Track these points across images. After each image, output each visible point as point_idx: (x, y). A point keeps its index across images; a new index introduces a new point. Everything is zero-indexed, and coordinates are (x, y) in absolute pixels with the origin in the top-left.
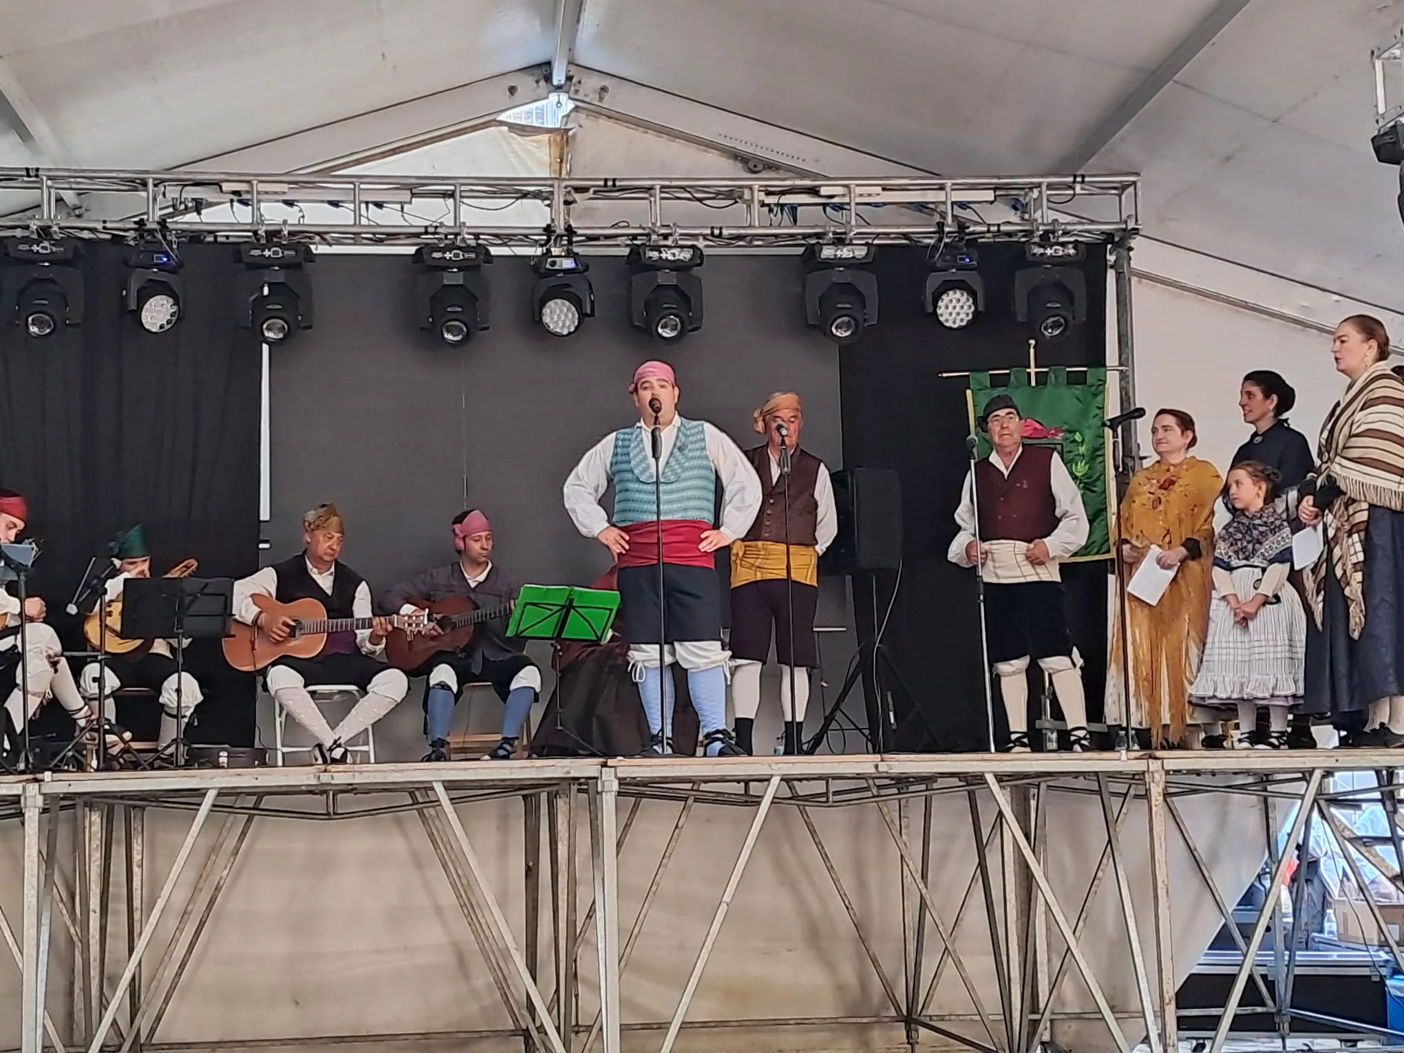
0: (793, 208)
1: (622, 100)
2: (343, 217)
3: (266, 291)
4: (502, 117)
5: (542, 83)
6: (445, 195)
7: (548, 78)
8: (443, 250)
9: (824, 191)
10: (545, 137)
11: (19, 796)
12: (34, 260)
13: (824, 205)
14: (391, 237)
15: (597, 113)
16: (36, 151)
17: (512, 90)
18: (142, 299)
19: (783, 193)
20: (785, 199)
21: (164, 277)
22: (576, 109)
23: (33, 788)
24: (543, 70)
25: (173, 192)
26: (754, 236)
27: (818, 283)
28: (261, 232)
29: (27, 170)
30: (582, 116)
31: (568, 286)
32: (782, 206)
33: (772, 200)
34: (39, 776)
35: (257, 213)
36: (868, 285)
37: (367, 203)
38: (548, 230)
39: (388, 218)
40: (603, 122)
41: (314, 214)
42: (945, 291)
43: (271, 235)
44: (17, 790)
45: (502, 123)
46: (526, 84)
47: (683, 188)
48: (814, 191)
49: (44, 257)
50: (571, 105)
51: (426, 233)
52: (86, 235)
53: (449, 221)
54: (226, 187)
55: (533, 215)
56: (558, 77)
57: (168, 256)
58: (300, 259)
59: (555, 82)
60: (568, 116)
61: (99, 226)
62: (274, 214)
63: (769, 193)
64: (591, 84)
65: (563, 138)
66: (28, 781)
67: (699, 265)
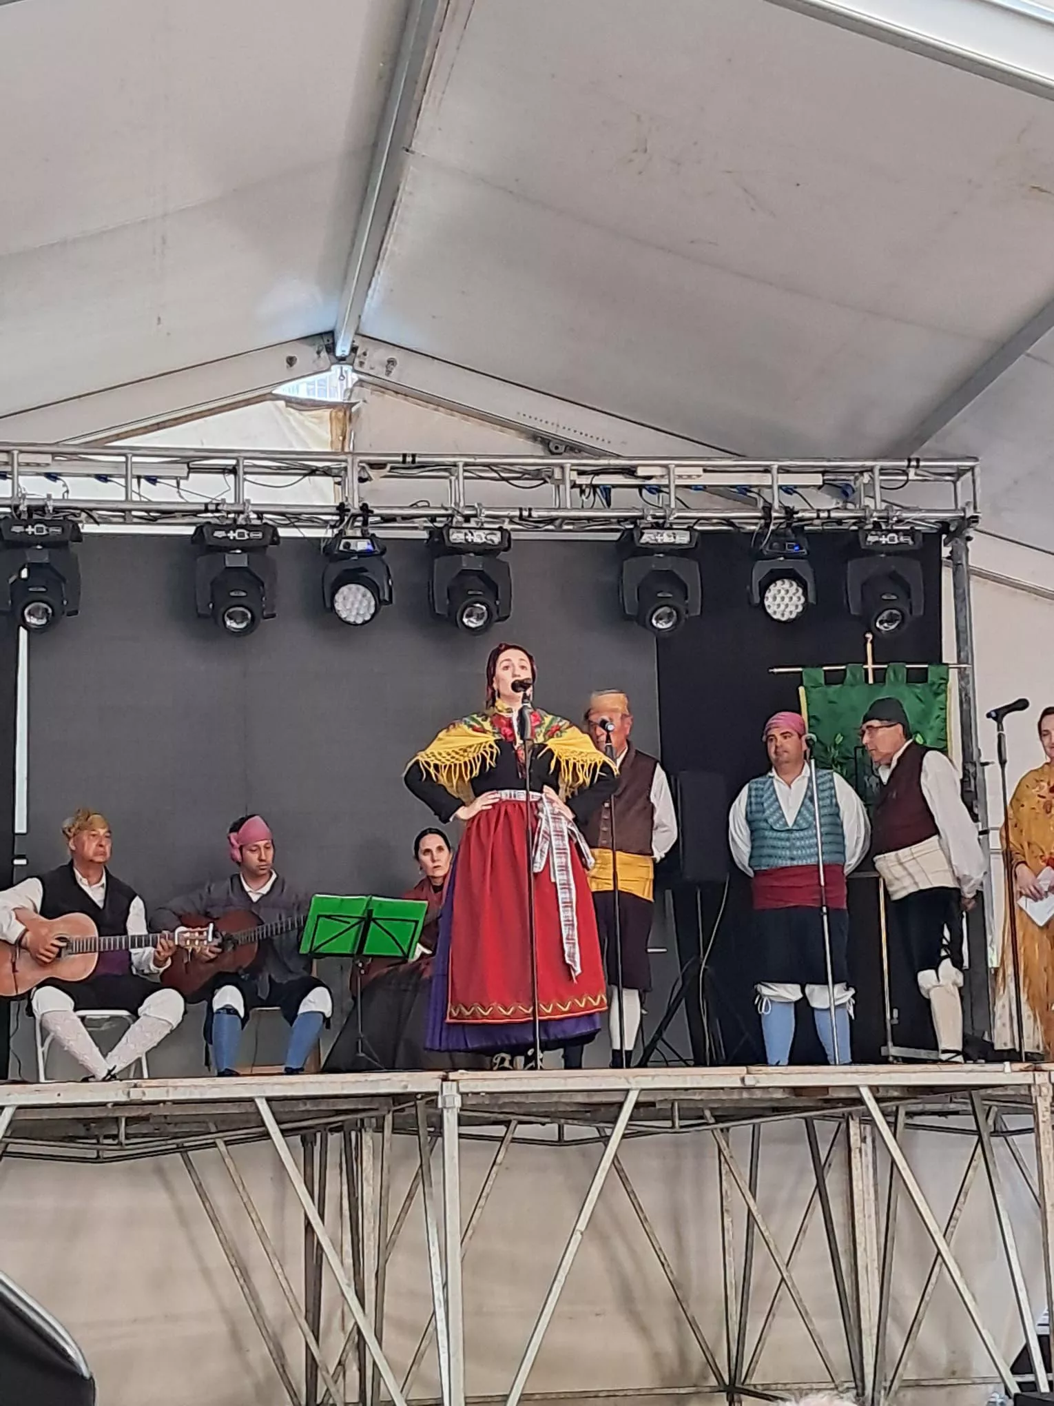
0: (607, 490)
1: (411, 373)
2: (113, 492)
3: (24, 574)
4: (279, 391)
5: (324, 354)
6: (224, 471)
7: (331, 349)
8: (227, 528)
9: (641, 472)
10: (326, 413)
13: (640, 487)
14: (166, 515)
15: (383, 388)
17: (291, 361)
19: (596, 473)
20: (599, 480)
22: (361, 383)
24: (327, 341)
26: (564, 518)
27: (634, 569)
28: (23, 508)
30: (366, 391)
31: (362, 570)
32: (594, 487)
33: (584, 480)
35: (17, 486)
36: (691, 573)
37: (139, 478)
38: (342, 509)
39: (162, 494)
40: (389, 398)
41: (83, 489)
42: (773, 581)
43: (31, 510)
45: (278, 397)
46: (306, 355)
47: (488, 465)
48: (630, 472)
50: (355, 378)
51: (206, 511)
53: (230, 499)
56: (342, 349)
58: (67, 537)
59: (339, 353)
60: (351, 390)
62: (36, 489)
63: (581, 473)
64: (378, 356)
65: (346, 412)
67: (506, 550)
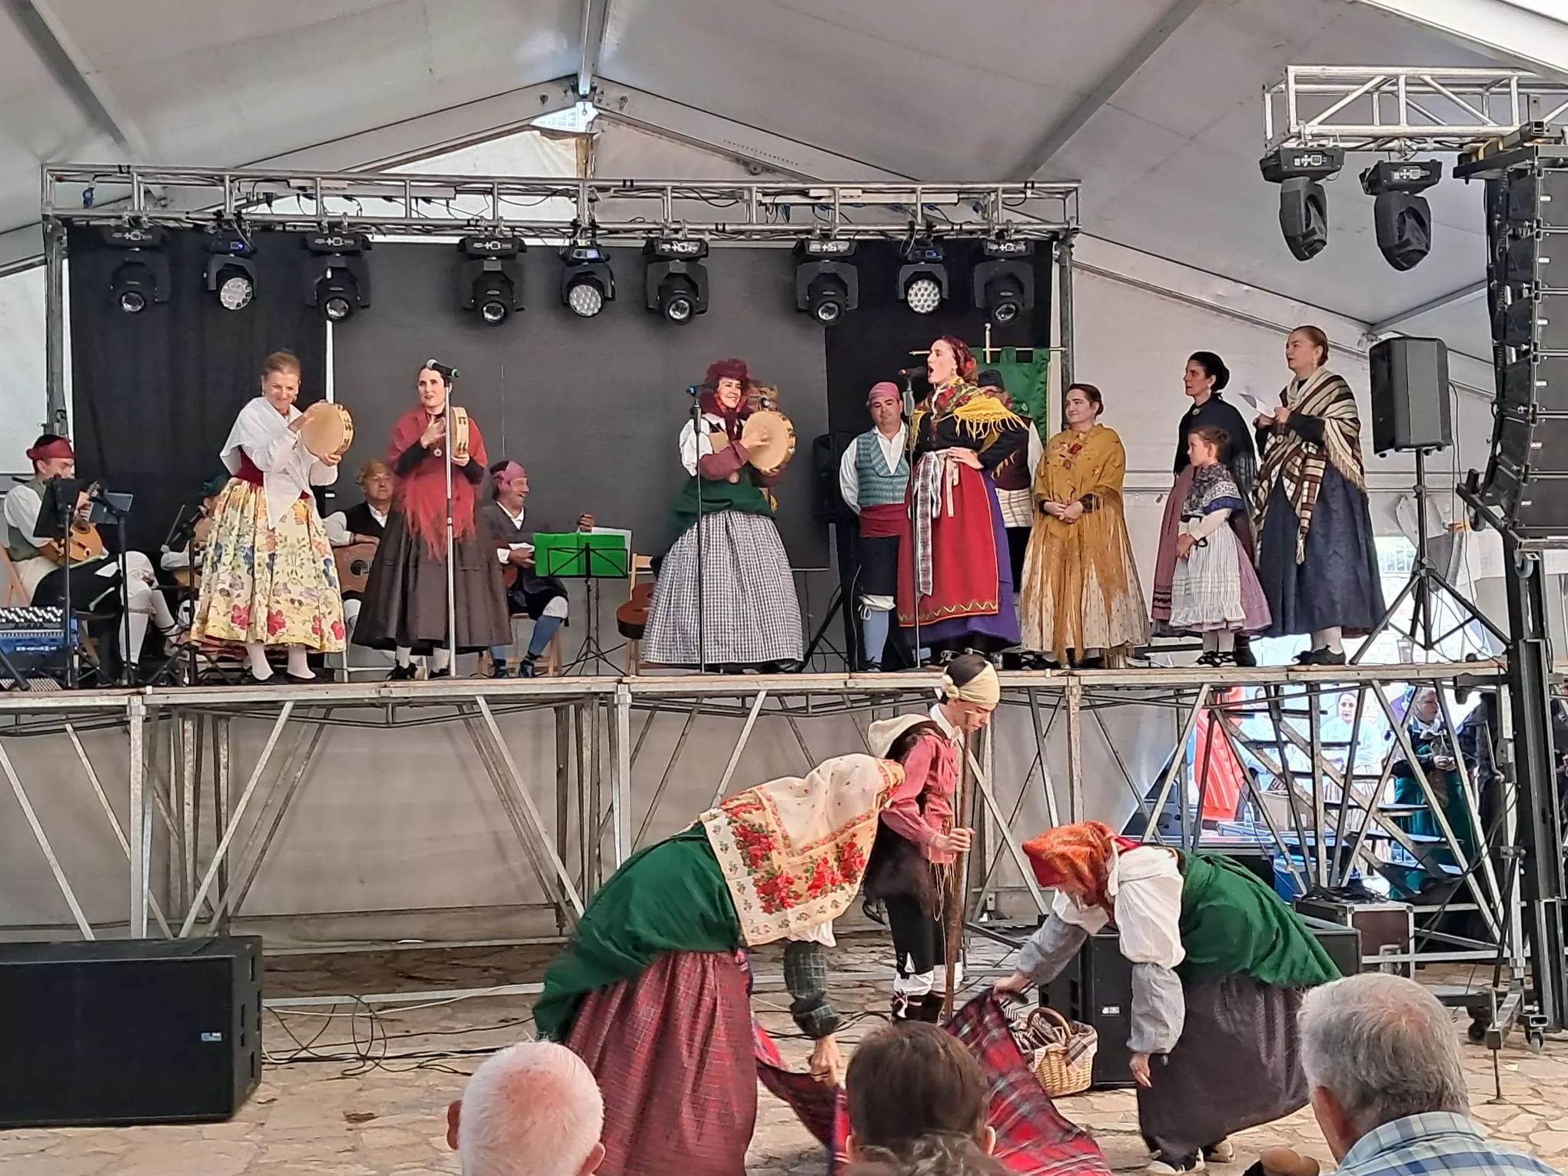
0: (786, 208)
1: (640, 108)
2: (396, 210)
3: (329, 275)
4: (536, 122)
5: (570, 93)
6: (485, 192)
7: (575, 89)
8: (484, 241)
9: (812, 193)
10: (573, 141)
11: (125, 706)
12: (126, 246)
13: (813, 205)
14: (438, 228)
15: (618, 120)
16: (128, 151)
17: (543, 99)
18: (222, 279)
19: (777, 194)
20: (779, 200)
21: (241, 262)
22: (600, 116)
23: (137, 700)
24: (571, 81)
25: (246, 187)
26: (752, 231)
27: (807, 273)
28: (325, 224)
29: (120, 167)
30: (605, 122)
31: (592, 273)
32: (777, 205)
33: (768, 200)
34: (142, 690)
35: (321, 206)
36: (850, 275)
37: (417, 198)
38: (575, 224)
39: (435, 211)
40: (623, 128)
41: (373, 208)
42: (915, 281)
43: (331, 225)
44: (123, 701)
45: (535, 128)
46: (555, 93)
47: (692, 189)
48: (804, 193)
49: (135, 244)
50: (595, 112)
51: (469, 225)
52: (172, 224)
53: (488, 215)
54: (293, 183)
55: (562, 210)
56: (584, 88)
57: (242, 243)
58: (359, 247)
59: (581, 92)
60: (592, 122)
61: (183, 217)
62: (336, 207)
63: (765, 194)
64: (613, 94)
65: (587, 141)
66: (132, 694)
67: (706, 256)
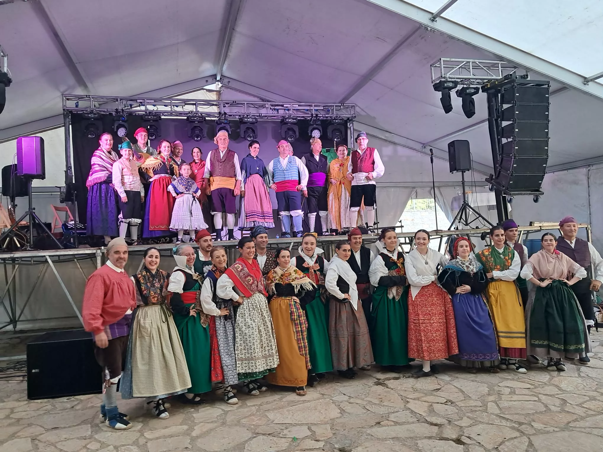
0: (278, 110)
1: (233, 84)
2: (168, 109)
3: (149, 127)
4: (205, 88)
5: (214, 79)
6: (193, 104)
7: (216, 78)
8: (194, 117)
9: (285, 106)
10: (215, 93)
11: (95, 253)
12: (89, 119)
13: (285, 109)
14: (180, 114)
15: (227, 87)
16: (89, 91)
17: (207, 81)
18: (118, 128)
19: (275, 106)
20: (276, 108)
21: (123, 123)
22: (222, 86)
23: (99, 251)
24: (214, 76)
25: (124, 102)
26: (269, 116)
27: (285, 128)
28: (148, 112)
29: (87, 96)
30: (223, 88)
31: (225, 127)
32: (275, 109)
34: (100, 248)
35: (146, 107)
36: (296, 129)
37: (174, 106)
38: (220, 113)
39: (179, 109)
40: (229, 90)
41: (161, 108)
42: (314, 130)
43: (150, 113)
44: (94, 251)
45: (204, 89)
46: (210, 80)
47: (252, 104)
48: (283, 106)
49: (92, 118)
50: (221, 85)
51: (189, 113)
52: (102, 113)
53: (195, 111)
54: (138, 101)
55: (214, 109)
56: (218, 78)
57: (124, 118)
58: (158, 119)
59: (217, 79)
60: (220, 88)
61: (106, 110)
62: (150, 108)
63: (272, 106)
64: (226, 80)
65: (219, 93)
66: (97, 249)
67: (257, 123)
